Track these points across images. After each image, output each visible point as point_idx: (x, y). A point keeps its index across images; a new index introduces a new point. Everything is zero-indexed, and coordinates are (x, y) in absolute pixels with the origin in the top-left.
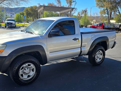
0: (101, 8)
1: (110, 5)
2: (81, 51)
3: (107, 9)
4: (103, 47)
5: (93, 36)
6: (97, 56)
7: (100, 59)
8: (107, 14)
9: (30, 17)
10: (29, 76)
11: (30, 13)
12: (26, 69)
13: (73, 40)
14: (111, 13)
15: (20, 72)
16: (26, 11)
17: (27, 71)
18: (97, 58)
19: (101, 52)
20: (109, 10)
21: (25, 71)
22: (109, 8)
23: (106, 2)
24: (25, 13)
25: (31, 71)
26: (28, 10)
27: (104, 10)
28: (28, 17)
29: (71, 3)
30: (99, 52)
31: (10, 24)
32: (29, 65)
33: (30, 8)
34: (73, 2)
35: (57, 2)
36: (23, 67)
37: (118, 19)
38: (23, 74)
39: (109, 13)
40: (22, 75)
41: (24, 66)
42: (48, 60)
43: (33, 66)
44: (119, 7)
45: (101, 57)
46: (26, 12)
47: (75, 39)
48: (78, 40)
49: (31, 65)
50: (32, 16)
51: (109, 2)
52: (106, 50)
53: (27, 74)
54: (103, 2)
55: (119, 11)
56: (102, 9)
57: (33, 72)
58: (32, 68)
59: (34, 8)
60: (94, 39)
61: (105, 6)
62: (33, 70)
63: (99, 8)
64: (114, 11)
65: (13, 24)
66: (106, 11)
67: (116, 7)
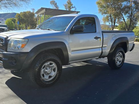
0: (104, 14)
1: (114, 11)
2: (102, 52)
3: (110, 16)
4: (123, 49)
5: (113, 36)
6: (117, 58)
7: (120, 62)
8: (110, 21)
9: (23, 24)
10: (50, 77)
11: (23, 19)
12: (48, 68)
13: (95, 38)
14: (115, 20)
15: (42, 71)
16: (18, 16)
17: (48, 70)
18: (117, 60)
19: (121, 54)
20: (112, 17)
21: (46, 70)
22: (113, 14)
23: (110, 9)
24: (16, 19)
25: (52, 70)
26: (20, 16)
27: (108, 17)
28: (21, 24)
29: (71, 9)
30: (119, 54)
31: (1, 30)
32: (51, 64)
33: (23, 14)
34: (73, 7)
35: (54, 7)
36: (45, 66)
37: (121, 27)
38: (45, 74)
39: (113, 20)
40: (43, 75)
41: (46, 64)
42: (70, 60)
43: (54, 65)
44: (123, 14)
45: (121, 59)
46: (18, 18)
47: (96, 38)
48: (99, 39)
49: (52, 64)
50: (25, 23)
51: (112, 8)
52: (126, 52)
53: (48, 74)
54: (106, 7)
55: (123, 18)
56: (106, 15)
57: (55, 72)
58: (53, 68)
59: (27, 14)
60: (115, 39)
61: (109, 13)
62: (54, 70)
63: (102, 15)
64: (119, 18)
65: (5, 30)
66: (110, 17)
67: (121, 14)
